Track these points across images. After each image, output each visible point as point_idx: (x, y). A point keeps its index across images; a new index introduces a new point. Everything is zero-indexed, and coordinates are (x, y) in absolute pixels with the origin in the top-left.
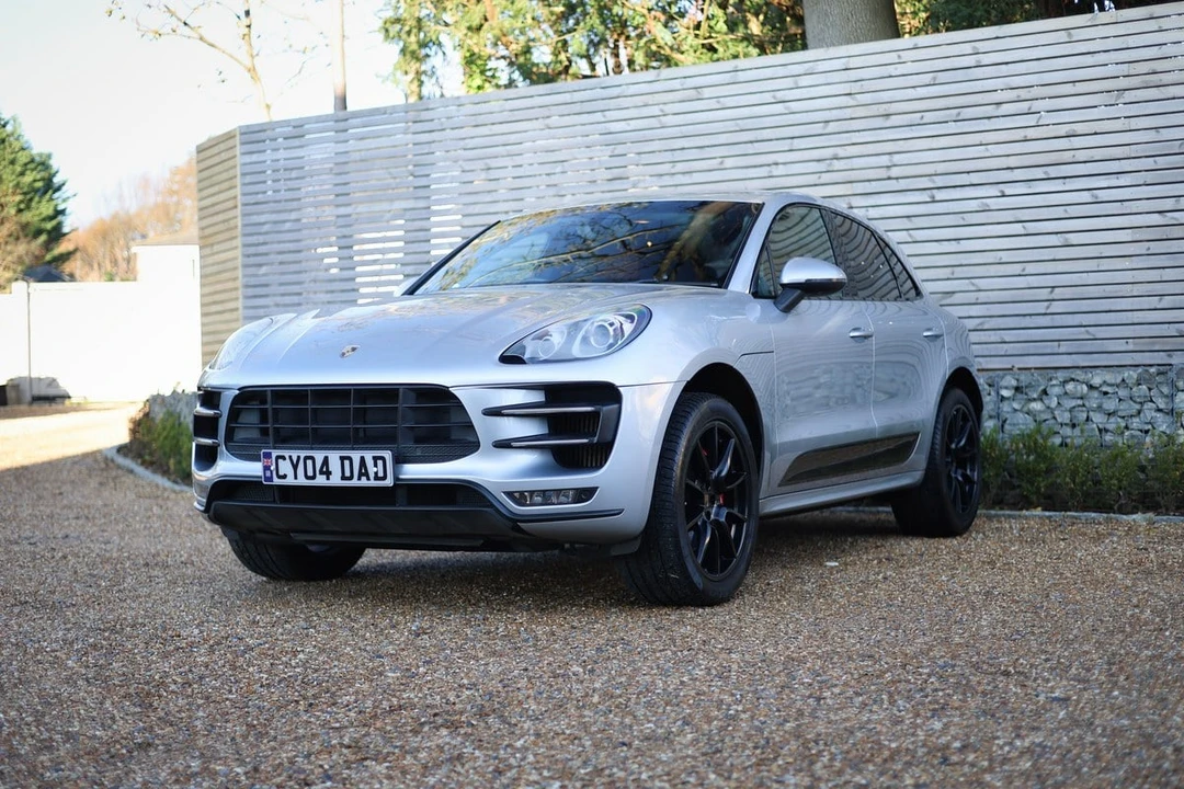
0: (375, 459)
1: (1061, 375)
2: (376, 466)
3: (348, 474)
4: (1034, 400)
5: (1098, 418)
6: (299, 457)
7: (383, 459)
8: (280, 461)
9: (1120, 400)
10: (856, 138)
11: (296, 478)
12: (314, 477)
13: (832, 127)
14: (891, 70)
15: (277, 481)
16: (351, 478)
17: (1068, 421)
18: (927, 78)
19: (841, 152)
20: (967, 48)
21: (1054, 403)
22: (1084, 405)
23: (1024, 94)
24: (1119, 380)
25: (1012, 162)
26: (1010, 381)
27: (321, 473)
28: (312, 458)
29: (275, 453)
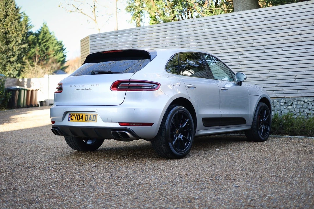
1: (297, 99)
4: (290, 106)
5: (306, 111)
9: (313, 106)
10: (244, 36)
13: (238, 33)
14: (253, 17)
17: (299, 111)
18: (263, 19)
19: (240, 40)
20: (273, 11)
21: (295, 107)
22: (303, 107)
23: (288, 23)
24: (312, 100)
25: (285, 41)
26: (283, 101)
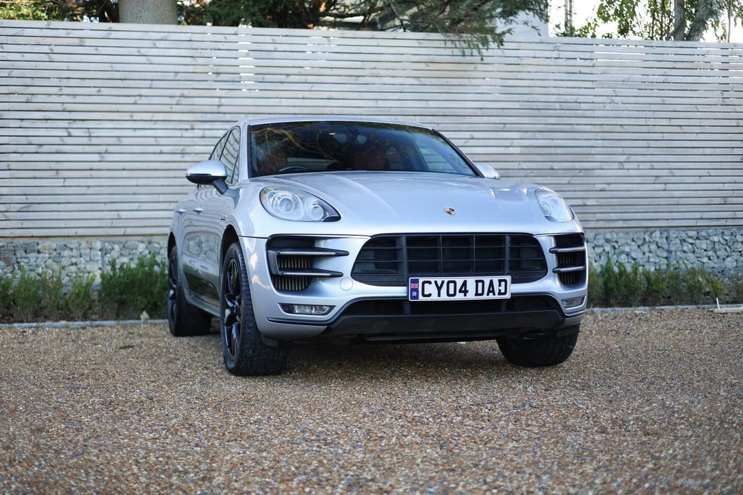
0: (500, 281)
2: (500, 285)
3: (480, 291)
6: (443, 282)
7: (505, 281)
8: (426, 285)
11: (439, 295)
12: (454, 295)
13: (180, 76)
14: (219, 45)
15: (421, 298)
16: (482, 294)
19: (186, 92)
20: (269, 39)
27: (460, 291)
28: (454, 282)
29: (421, 280)
